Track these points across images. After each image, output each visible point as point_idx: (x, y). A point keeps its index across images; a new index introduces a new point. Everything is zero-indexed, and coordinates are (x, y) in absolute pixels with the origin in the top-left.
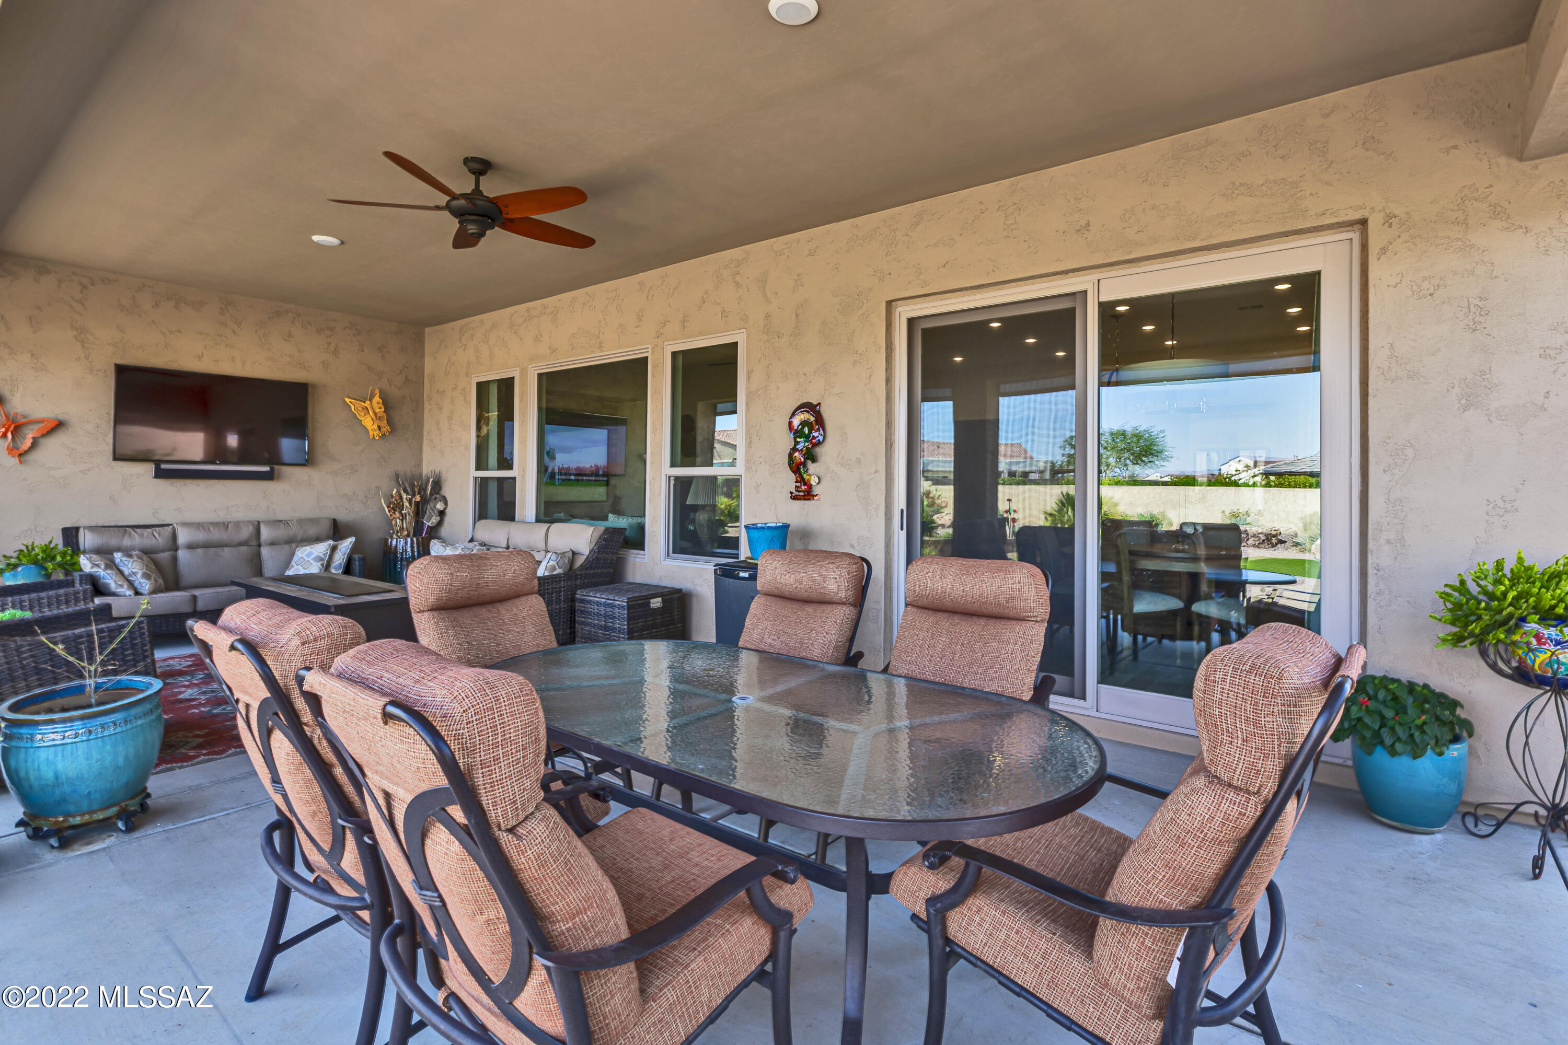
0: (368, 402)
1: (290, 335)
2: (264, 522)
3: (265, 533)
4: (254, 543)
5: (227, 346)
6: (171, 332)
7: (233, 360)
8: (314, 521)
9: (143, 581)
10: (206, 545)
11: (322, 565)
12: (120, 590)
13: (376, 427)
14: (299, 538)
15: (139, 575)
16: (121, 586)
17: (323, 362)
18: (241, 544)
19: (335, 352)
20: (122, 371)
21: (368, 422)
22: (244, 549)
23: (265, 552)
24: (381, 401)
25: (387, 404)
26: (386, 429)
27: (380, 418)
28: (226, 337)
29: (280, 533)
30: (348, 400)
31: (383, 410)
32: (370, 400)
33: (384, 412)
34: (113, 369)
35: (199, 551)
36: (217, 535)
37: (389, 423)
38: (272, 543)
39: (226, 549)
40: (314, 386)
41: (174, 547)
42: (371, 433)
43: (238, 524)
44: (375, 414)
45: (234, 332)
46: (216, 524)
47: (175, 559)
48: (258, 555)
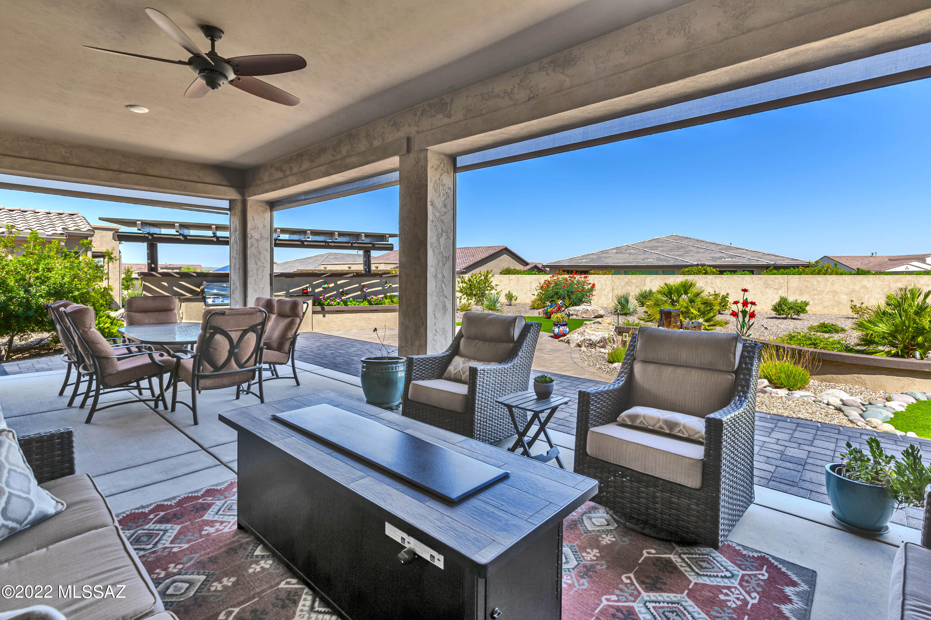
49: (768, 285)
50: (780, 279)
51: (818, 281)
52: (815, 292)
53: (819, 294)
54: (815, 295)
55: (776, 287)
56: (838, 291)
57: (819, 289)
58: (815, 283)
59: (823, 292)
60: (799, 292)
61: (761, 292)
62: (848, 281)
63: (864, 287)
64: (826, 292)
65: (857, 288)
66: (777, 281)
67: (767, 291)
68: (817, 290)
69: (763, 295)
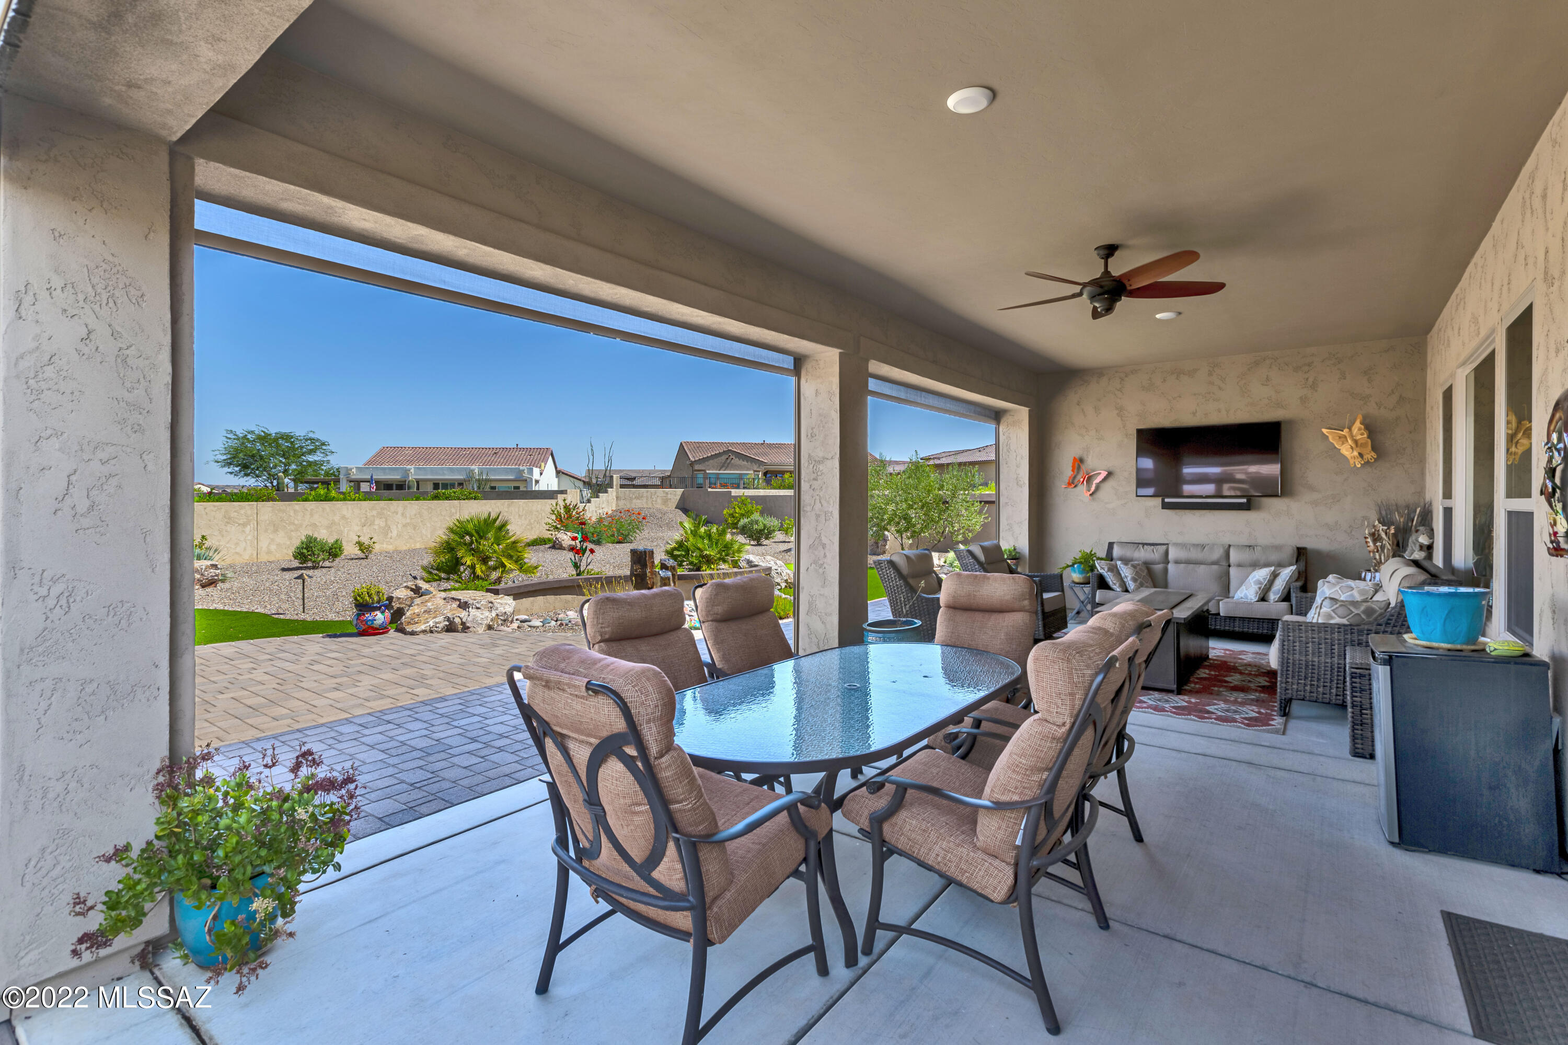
0: (1346, 430)
1: (1268, 379)
2: (1234, 546)
3: (1234, 556)
4: (1224, 563)
5: (1214, 400)
6: (1174, 399)
7: (1219, 411)
8: (1278, 548)
9: (1130, 582)
10: (1188, 562)
11: (1260, 588)
12: (1114, 587)
13: (1356, 453)
14: (1262, 562)
15: (1129, 579)
16: (1115, 584)
17: (1301, 398)
18: (1213, 563)
19: (1314, 387)
20: (1140, 432)
21: (1346, 450)
22: (1215, 567)
23: (1233, 571)
24: (1363, 427)
25: (1371, 429)
26: (1370, 455)
27: (1363, 445)
28: (1213, 393)
29: (1246, 556)
30: (1324, 431)
31: (1365, 436)
32: (1350, 428)
33: (1369, 437)
34: (1135, 432)
35: (1182, 565)
36: (1194, 554)
37: (1374, 449)
38: (1239, 565)
39: (1202, 567)
40: (1290, 422)
41: (1166, 561)
42: (1352, 462)
43: (1213, 546)
44: (1356, 442)
45: (1220, 388)
46: (1196, 546)
47: (1166, 570)
48: (1228, 574)
49: (230, 518)
50: (247, 508)
51: (295, 511)
52: (292, 527)
53: (297, 530)
54: (292, 531)
55: (241, 522)
56: (318, 524)
57: (296, 522)
58: (292, 513)
59: (301, 525)
60: (272, 528)
61: (220, 531)
62: (328, 509)
63: (343, 517)
64: (304, 526)
65: (337, 519)
66: (242, 512)
67: (228, 528)
68: (294, 524)
69: (223, 536)
